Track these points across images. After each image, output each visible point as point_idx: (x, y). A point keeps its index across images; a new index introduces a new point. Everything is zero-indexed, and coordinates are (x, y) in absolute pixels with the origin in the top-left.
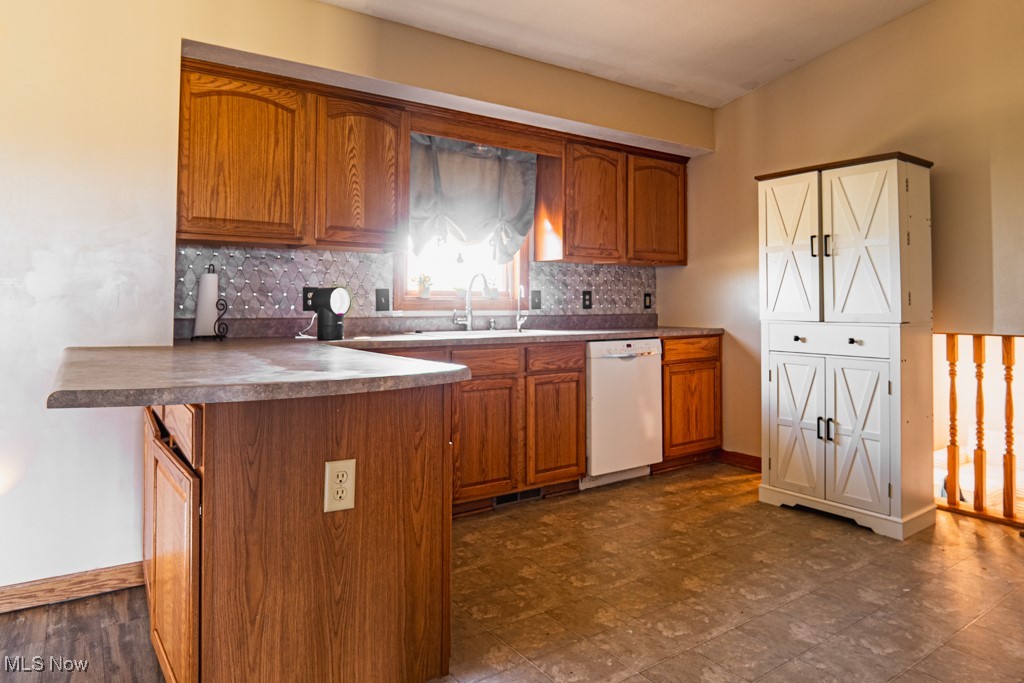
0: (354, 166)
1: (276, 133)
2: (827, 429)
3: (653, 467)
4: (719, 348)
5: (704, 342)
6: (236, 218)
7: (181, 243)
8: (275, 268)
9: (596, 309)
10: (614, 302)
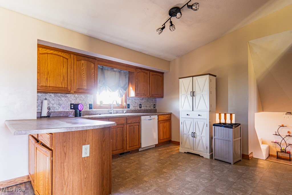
0: (84, 73)
1: (63, 64)
2: (194, 135)
3: (156, 145)
4: (170, 117)
5: (167, 116)
6: (53, 86)
7: (38, 92)
8: (63, 99)
9: (143, 108)
10: (147, 106)
